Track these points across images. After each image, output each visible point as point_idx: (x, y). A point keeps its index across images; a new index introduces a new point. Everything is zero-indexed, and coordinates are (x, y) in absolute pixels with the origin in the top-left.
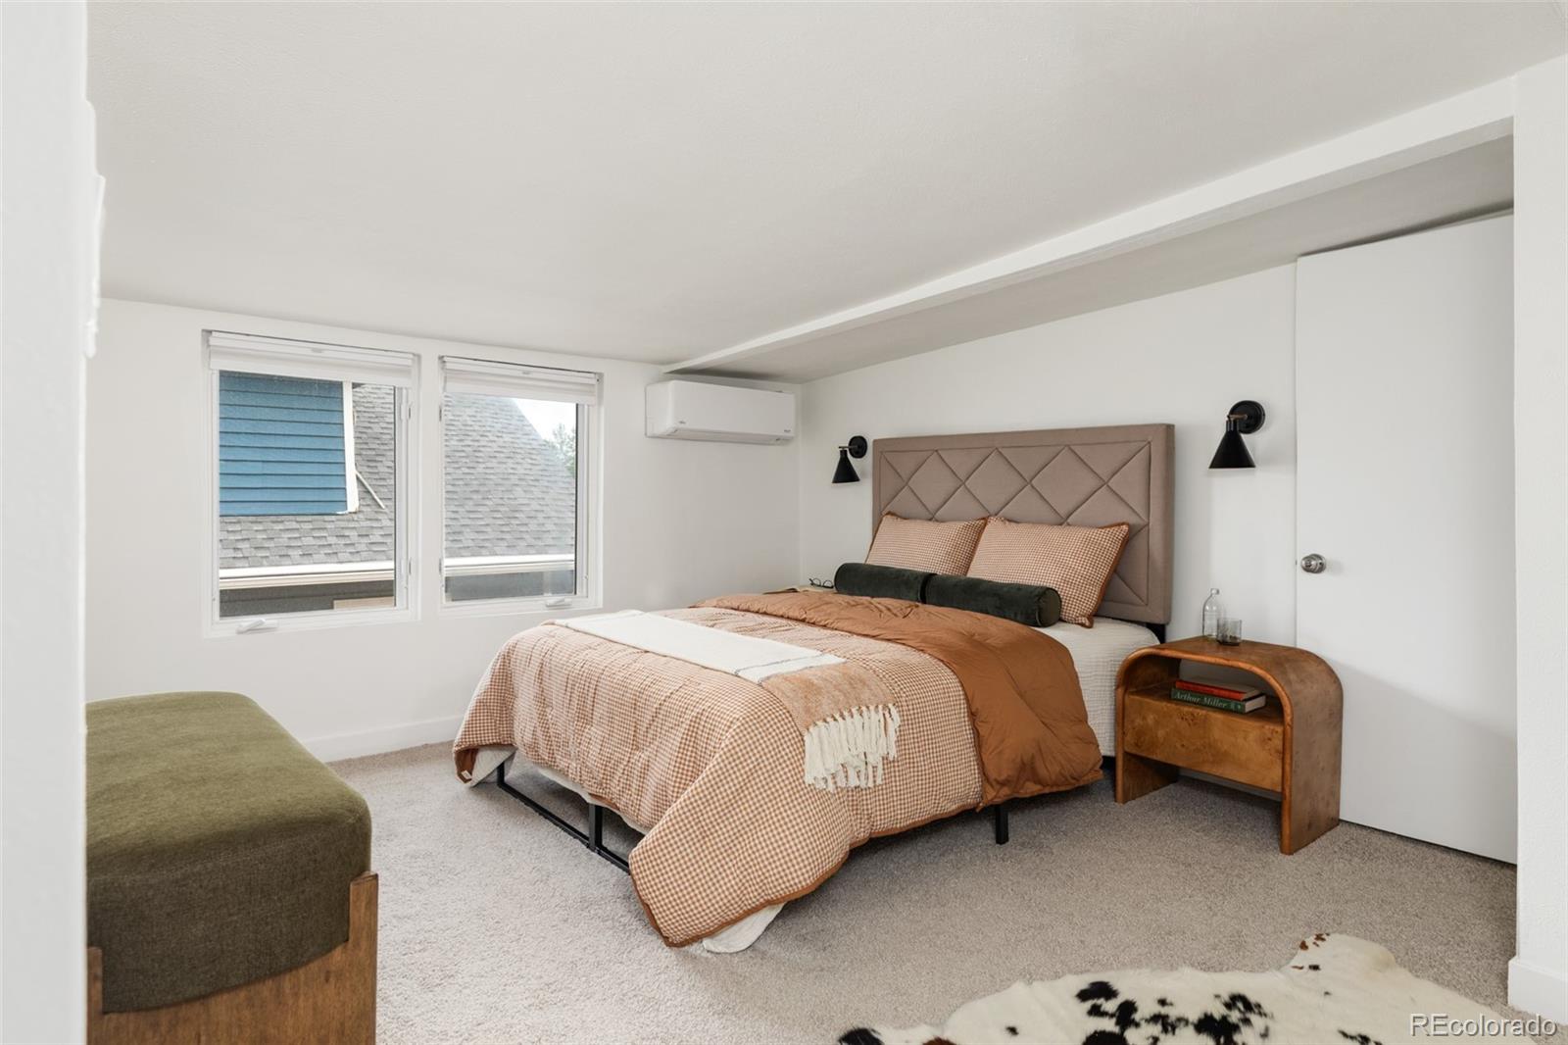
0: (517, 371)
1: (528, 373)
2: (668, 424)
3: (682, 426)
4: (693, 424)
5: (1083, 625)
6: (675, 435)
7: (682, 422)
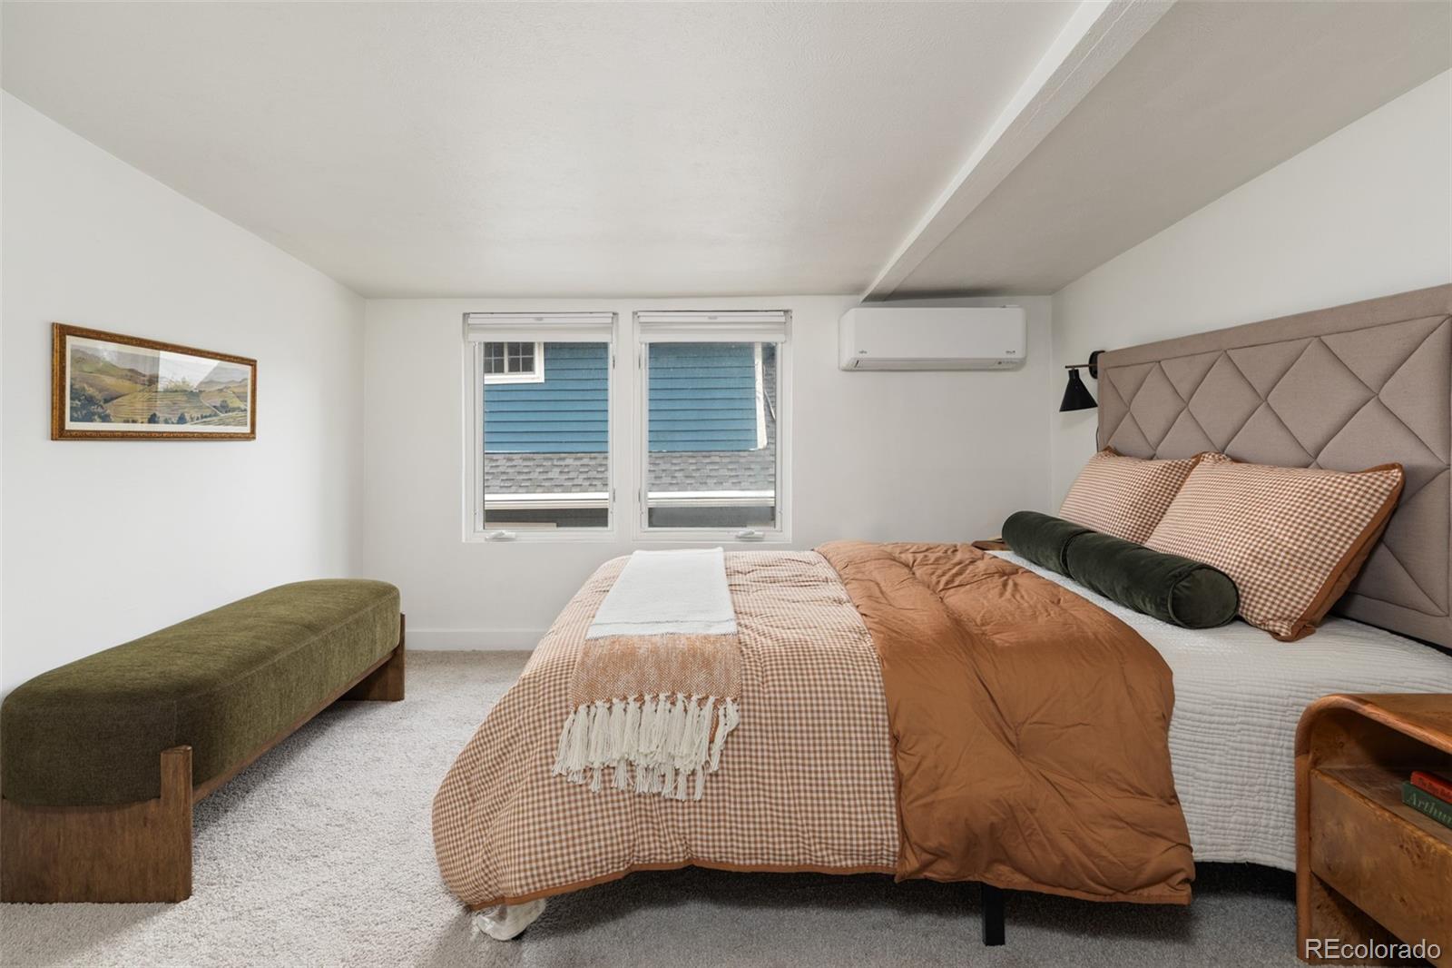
0: (704, 318)
1: (715, 317)
2: (848, 356)
3: (864, 356)
4: (876, 352)
5: (1275, 635)
6: (857, 367)
7: (862, 352)
